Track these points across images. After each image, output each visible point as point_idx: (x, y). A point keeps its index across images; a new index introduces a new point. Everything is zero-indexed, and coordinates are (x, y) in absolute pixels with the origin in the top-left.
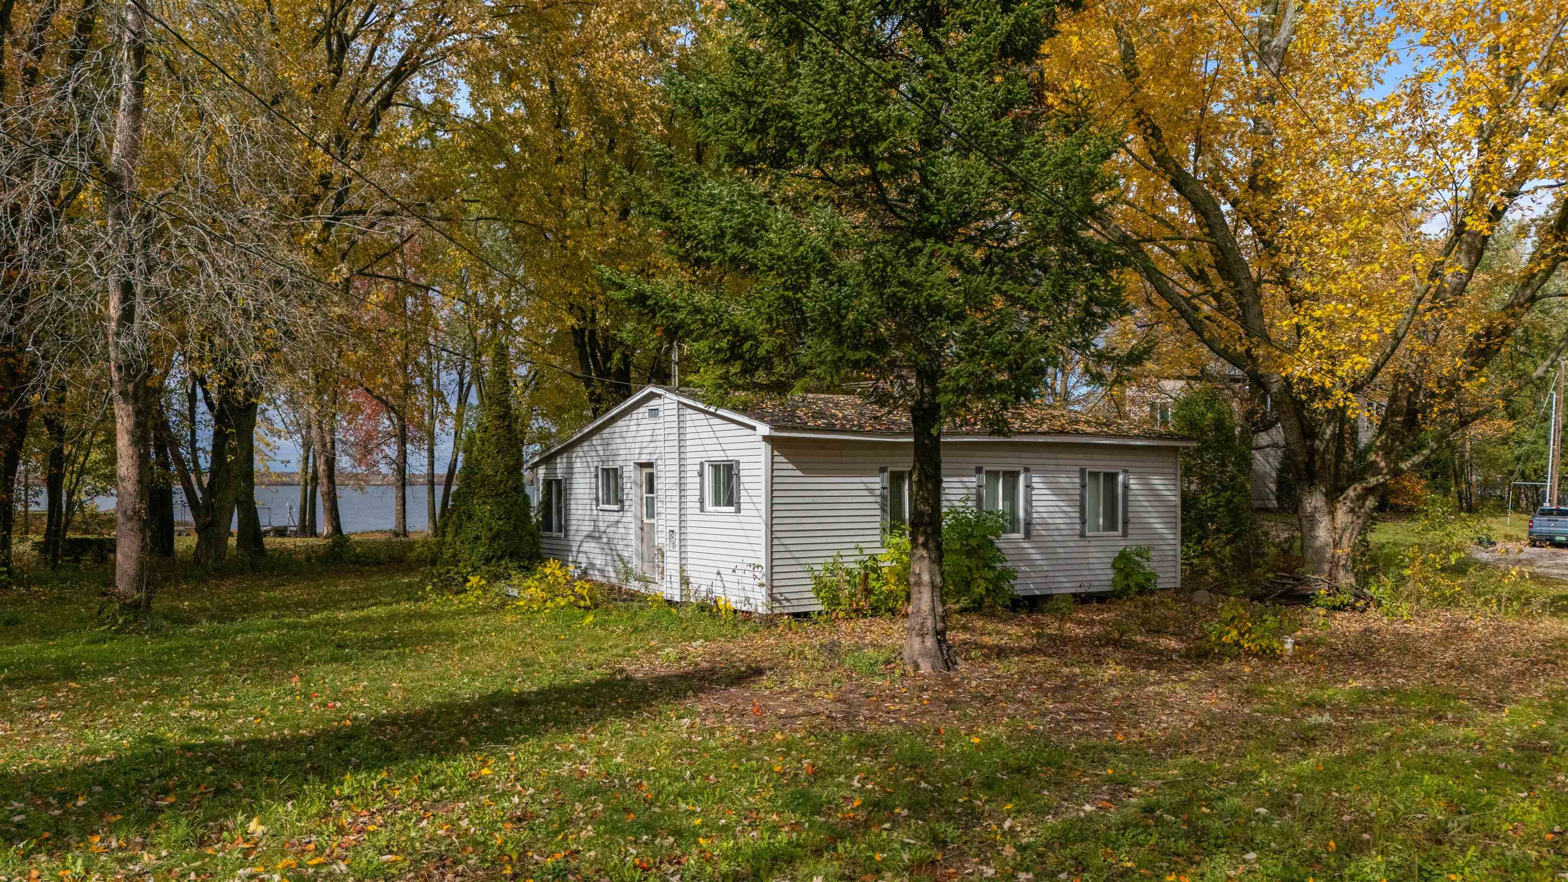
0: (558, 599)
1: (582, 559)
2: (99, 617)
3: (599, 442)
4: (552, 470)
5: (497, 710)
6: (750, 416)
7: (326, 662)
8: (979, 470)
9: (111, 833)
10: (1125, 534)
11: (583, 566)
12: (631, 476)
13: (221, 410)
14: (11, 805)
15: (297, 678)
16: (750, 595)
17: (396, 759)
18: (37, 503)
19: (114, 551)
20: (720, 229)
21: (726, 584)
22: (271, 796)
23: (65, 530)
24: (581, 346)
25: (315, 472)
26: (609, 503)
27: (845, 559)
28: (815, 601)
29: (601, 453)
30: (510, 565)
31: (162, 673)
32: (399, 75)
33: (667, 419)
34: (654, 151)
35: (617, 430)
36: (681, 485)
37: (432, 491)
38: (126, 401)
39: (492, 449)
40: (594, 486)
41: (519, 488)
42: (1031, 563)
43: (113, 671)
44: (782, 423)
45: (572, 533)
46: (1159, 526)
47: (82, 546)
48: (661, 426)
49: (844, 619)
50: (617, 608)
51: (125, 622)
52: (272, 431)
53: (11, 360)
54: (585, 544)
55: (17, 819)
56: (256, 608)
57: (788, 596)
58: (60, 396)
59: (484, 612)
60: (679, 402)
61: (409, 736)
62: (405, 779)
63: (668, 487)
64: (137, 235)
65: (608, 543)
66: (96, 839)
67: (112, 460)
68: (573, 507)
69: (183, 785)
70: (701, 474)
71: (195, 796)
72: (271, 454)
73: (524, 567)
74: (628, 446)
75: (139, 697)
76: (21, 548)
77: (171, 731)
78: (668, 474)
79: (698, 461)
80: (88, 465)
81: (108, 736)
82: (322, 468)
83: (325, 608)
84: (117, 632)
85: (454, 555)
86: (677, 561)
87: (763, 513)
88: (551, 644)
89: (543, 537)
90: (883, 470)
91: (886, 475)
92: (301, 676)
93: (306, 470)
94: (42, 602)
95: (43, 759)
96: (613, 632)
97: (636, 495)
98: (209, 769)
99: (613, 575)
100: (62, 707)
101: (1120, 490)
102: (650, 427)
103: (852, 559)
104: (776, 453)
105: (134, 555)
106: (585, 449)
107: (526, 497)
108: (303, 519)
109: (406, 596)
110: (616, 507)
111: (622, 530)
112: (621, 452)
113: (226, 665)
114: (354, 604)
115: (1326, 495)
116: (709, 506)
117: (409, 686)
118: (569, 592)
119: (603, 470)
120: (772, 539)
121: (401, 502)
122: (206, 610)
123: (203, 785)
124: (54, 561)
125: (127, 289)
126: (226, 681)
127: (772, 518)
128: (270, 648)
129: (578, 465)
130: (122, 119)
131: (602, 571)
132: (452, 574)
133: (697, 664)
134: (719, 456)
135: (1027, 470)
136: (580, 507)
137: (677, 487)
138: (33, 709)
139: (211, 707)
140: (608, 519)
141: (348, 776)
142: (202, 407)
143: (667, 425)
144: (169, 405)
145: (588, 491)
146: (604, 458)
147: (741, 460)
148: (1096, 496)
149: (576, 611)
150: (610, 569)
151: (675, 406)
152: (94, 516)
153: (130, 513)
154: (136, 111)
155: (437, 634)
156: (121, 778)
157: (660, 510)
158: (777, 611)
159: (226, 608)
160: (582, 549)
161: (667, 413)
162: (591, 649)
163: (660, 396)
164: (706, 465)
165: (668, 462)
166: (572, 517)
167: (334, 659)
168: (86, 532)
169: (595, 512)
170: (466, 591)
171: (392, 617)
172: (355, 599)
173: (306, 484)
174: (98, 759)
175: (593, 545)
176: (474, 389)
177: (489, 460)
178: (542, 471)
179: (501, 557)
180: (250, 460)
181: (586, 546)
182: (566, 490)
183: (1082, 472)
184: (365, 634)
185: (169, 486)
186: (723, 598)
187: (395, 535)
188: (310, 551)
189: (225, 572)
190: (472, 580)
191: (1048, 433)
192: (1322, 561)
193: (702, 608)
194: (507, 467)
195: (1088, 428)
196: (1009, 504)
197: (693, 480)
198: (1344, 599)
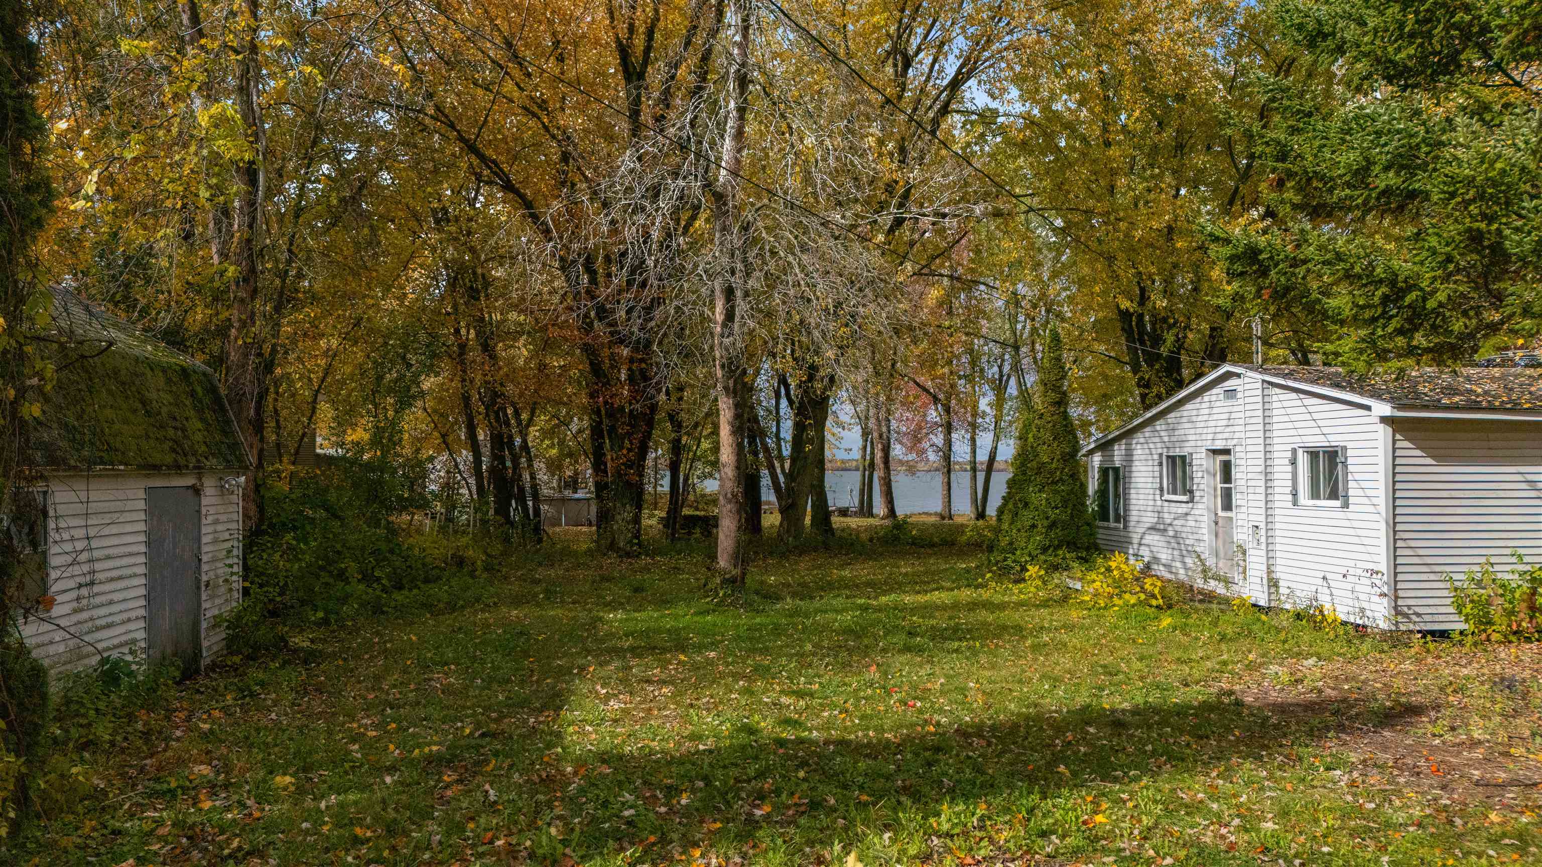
0: (1127, 596)
1: (1145, 552)
2: (704, 589)
3: (1163, 427)
4: (1108, 457)
5: (1092, 730)
6: (1361, 394)
7: (900, 651)
9: (711, 846)
11: (1146, 559)
12: (1202, 464)
13: (801, 403)
14: (623, 796)
15: (874, 668)
16: (1365, 605)
17: (990, 787)
18: (662, 486)
19: (717, 526)
20: (1366, 159)
21: (1334, 591)
22: (866, 822)
23: (682, 507)
24: (1128, 332)
25: (872, 459)
26: (1175, 492)
27: (1497, 568)
28: (1456, 618)
29: (1166, 439)
30: (1068, 555)
31: (754, 650)
32: (956, 84)
33: (1247, 400)
34: (1266, 85)
35: (1185, 414)
36: (1267, 475)
37: (974, 478)
38: (727, 395)
39: (1048, 436)
40: (1157, 474)
41: (1075, 474)
43: (714, 645)
44: (1405, 401)
45: (1132, 524)
47: (692, 521)
48: (1241, 408)
49: (1500, 643)
50: (1197, 611)
51: (724, 595)
52: (837, 423)
53: (644, 365)
54: (1147, 537)
55: (627, 813)
56: (831, 586)
57: (1417, 610)
58: (679, 395)
59: (1045, 604)
60: (1263, 381)
61: (999, 756)
62: (1008, 817)
63: (1250, 476)
64: (738, 243)
65: (1175, 537)
66: (697, 853)
67: (716, 449)
68: (1133, 496)
69: (778, 792)
70: (1293, 462)
71: (788, 807)
72: (837, 443)
73: (1082, 558)
74: (1199, 431)
75: (736, 676)
76: (650, 522)
77: (765, 720)
78: (1250, 462)
79: (1289, 447)
80: (698, 453)
81: (709, 720)
82: (879, 455)
83: (891, 590)
84: (718, 604)
85: (1011, 544)
86: (1264, 560)
87: (1382, 508)
88: (1130, 648)
89: (1099, 527)
92: (878, 665)
93: (864, 457)
94: (662, 571)
95: (653, 740)
96: (1197, 639)
97: (1208, 486)
98: (801, 774)
99: (1182, 571)
100: (672, 683)
102: (1226, 410)
103: (1508, 568)
104: (1398, 437)
105: (733, 535)
106: (1147, 434)
107: (1081, 486)
108: (862, 502)
109: (966, 583)
110: (1184, 498)
111: (1193, 524)
112: (1190, 438)
113: (809, 647)
114: (917, 588)
116: (1304, 500)
117: (988, 687)
118: (1138, 589)
119: (1168, 457)
120: (1395, 540)
121: (946, 488)
122: (789, 585)
123: (797, 795)
124: (673, 534)
125: (729, 292)
126: (810, 665)
127: (1395, 515)
128: (848, 631)
129: (1139, 452)
130: (728, 143)
131: (1168, 566)
132: (1009, 562)
133: (1320, 691)
134: (1318, 441)
136: (1141, 497)
137: (1263, 477)
138: (648, 681)
139: (800, 694)
140: (1174, 510)
141: (945, 807)
142: (784, 403)
143: (1248, 407)
144: (760, 403)
145: (1150, 480)
146: (1170, 445)
147: (1349, 445)
149: (1148, 610)
150: (1178, 565)
151: (1259, 385)
152: (703, 496)
153: (729, 495)
154: (739, 134)
155: (1004, 628)
156: (719, 773)
157: (1239, 502)
158: (1403, 628)
159: (804, 585)
160: (1143, 542)
161: (1247, 393)
162: (1179, 659)
163: (1238, 376)
164: (1300, 452)
165: (1249, 448)
166: (1132, 507)
167: (907, 649)
168: (697, 509)
169: (1159, 503)
170: (1024, 580)
171: (956, 606)
172: (918, 583)
173: (865, 470)
174: (701, 747)
175: (1157, 537)
176: (1013, 382)
177: (1045, 447)
178: (1097, 459)
179: (1057, 547)
180: (822, 448)
181: (1148, 539)
182: (1124, 478)
184: (934, 622)
185: (758, 470)
186: (1327, 607)
187: (943, 518)
188: (869, 528)
189: (802, 549)
190: (1030, 569)
193: (1300, 615)
194: (1063, 455)
197: (1283, 469)
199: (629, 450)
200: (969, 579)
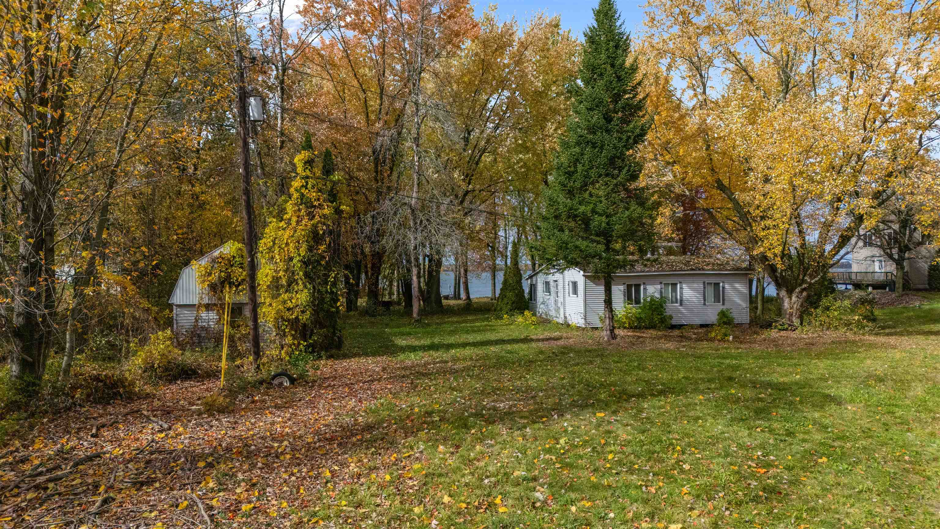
0: (527, 322)
1: (540, 310)
2: (410, 324)
4: (532, 281)
8: (661, 283)
10: (723, 304)
11: (541, 312)
12: (552, 284)
16: (580, 321)
21: (575, 318)
26: (547, 292)
28: (600, 324)
29: (545, 276)
36: (564, 288)
39: (512, 275)
40: (543, 287)
41: (521, 287)
42: (682, 314)
44: (587, 271)
45: (537, 302)
46: (738, 300)
50: (543, 325)
51: (416, 324)
54: (541, 306)
56: (445, 323)
57: (590, 322)
59: (507, 325)
63: (561, 288)
65: (547, 306)
70: (569, 285)
73: (519, 312)
78: (561, 284)
79: (568, 282)
82: (462, 270)
85: (501, 308)
86: (563, 311)
87: (583, 297)
88: (519, 332)
89: (528, 303)
90: (624, 284)
91: (625, 285)
97: (553, 290)
101: (721, 289)
104: (586, 279)
105: (417, 307)
106: (541, 275)
107: (523, 290)
108: (455, 292)
110: (548, 294)
111: (550, 301)
112: (550, 276)
115: (787, 291)
116: (571, 295)
118: (530, 320)
119: (545, 282)
120: (585, 305)
127: (585, 299)
129: (539, 279)
131: (545, 314)
132: (499, 314)
134: (573, 280)
135: (680, 283)
136: (539, 293)
140: (546, 297)
145: (541, 288)
146: (545, 278)
147: (578, 281)
148: (710, 291)
149: (531, 325)
150: (547, 314)
153: (416, 296)
157: (559, 295)
158: (587, 327)
162: (527, 333)
164: (570, 283)
165: (560, 280)
166: (537, 297)
169: (543, 295)
170: (503, 319)
172: (473, 321)
175: (543, 306)
177: (511, 278)
178: (529, 281)
179: (514, 310)
182: (536, 288)
183: (704, 283)
186: (571, 322)
188: (459, 305)
190: (505, 316)
191: (688, 270)
192: (786, 314)
193: (568, 325)
194: (517, 281)
195: (709, 267)
196: (674, 294)
197: (567, 287)
198: (786, 326)
199: (373, 279)
200: (487, 319)
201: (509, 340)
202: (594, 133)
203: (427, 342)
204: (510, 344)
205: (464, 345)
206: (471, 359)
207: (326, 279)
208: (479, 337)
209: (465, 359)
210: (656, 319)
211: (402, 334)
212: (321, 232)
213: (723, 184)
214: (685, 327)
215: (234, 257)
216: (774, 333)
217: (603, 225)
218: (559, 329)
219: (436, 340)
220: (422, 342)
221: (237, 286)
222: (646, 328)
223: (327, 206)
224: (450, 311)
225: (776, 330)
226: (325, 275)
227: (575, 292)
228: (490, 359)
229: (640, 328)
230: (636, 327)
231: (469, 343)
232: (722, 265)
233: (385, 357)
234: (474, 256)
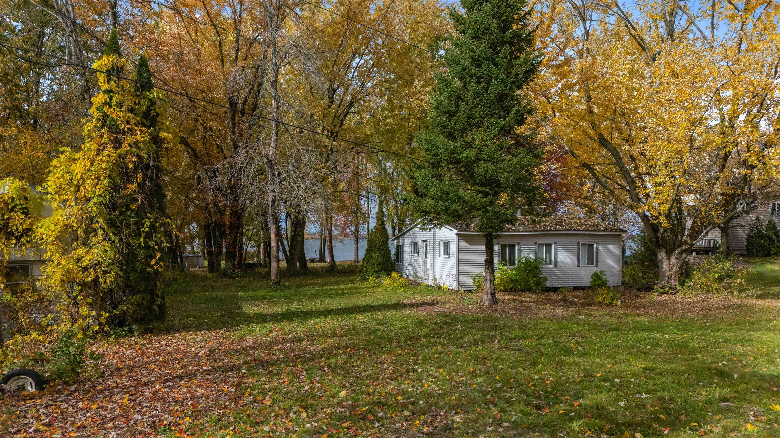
0: (395, 284)
1: (407, 272)
2: (267, 286)
3: (411, 233)
4: (398, 242)
7: (327, 298)
8: (536, 243)
10: (597, 266)
11: (407, 274)
12: (420, 244)
13: (296, 223)
16: (452, 284)
21: (444, 280)
25: (325, 237)
26: (414, 253)
29: (412, 236)
30: (383, 273)
31: (286, 299)
36: (434, 248)
39: (378, 235)
40: (410, 247)
41: (387, 248)
42: (557, 276)
43: (275, 298)
44: (462, 229)
45: (404, 263)
46: (611, 262)
50: (412, 287)
51: (274, 287)
54: (408, 267)
56: (307, 285)
57: (462, 285)
59: (373, 287)
63: (431, 248)
65: (414, 267)
66: (284, 322)
68: (404, 254)
70: (439, 245)
73: (386, 274)
74: (420, 235)
75: (283, 303)
78: (431, 244)
79: (439, 241)
82: (327, 235)
83: (327, 285)
84: (272, 289)
85: (366, 270)
86: (433, 272)
87: (456, 258)
88: (388, 296)
89: (394, 264)
90: (498, 244)
91: (500, 246)
92: (320, 300)
93: (321, 236)
97: (422, 251)
99: (416, 277)
101: (595, 250)
104: (460, 239)
105: (275, 269)
106: (408, 235)
107: (390, 251)
108: (320, 256)
110: (416, 255)
111: (418, 263)
112: (418, 237)
113: (301, 297)
114: (335, 285)
115: (666, 252)
116: (442, 255)
118: (398, 282)
119: (413, 242)
120: (458, 266)
121: (356, 248)
122: (294, 285)
126: (302, 301)
127: (459, 260)
128: (312, 294)
129: (406, 240)
131: (412, 276)
132: (365, 276)
133: (424, 301)
134: (444, 239)
135: (555, 243)
136: (406, 254)
140: (414, 258)
145: (409, 249)
146: (413, 238)
147: (450, 240)
148: (584, 252)
149: (399, 287)
150: (415, 275)
153: (275, 256)
155: (357, 293)
157: (429, 256)
158: (459, 289)
159: (298, 285)
162: (398, 297)
164: (441, 242)
165: (430, 241)
166: (404, 258)
169: (411, 256)
170: (369, 281)
171: (346, 288)
172: (336, 283)
173: (322, 242)
175: (410, 267)
177: (377, 239)
178: (395, 242)
179: (381, 271)
182: (402, 249)
183: (578, 244)
184: (338, 292)
186: (442, 284)
187: (355, 262)
188: (323, 268)
189: (295, 275)
190: (371, 278)
191: (563, 230)
192: (665, 276)
193: (440, 288)
194: (383, 241)
195: (583, 228)
196: (548, 255)
197: (437, 247)
198: (667, 289)
199: (230, 239)
200: (352, 282)
201: (378, 306)
202: (479, 66)
203: (280, 309)
204: (380, 310)
205: (326, 313)
206: (334, 334)
207: (139, 229)
208: (344, 302)
209: (325, 335)
210: (532, 282)
211: (255, 299)
212: (131, 166)
213: (604, 139)
214: (562, 289)
215: (13, 199)
216: (655, 296)
217: (490, 172)
218: (430, 292)
219: (293, 307)
220: (276, 309)
221: (18, 239)
222: (522, 291)
223: (140, 130)
224: (315, 273)
225: (657, 293)
226: (136, 223)
227: (447, 251)
228: (358, 334)
229: (515, 291)
230: (511, 290)
231: (332, 310)
232: (594, 226)
233: (222, 331)
234: (339, 219)
